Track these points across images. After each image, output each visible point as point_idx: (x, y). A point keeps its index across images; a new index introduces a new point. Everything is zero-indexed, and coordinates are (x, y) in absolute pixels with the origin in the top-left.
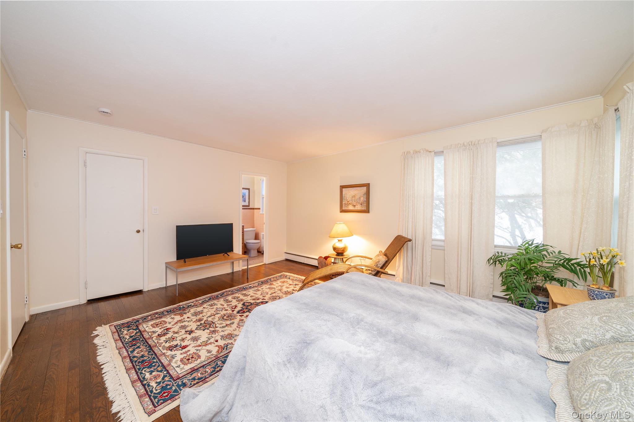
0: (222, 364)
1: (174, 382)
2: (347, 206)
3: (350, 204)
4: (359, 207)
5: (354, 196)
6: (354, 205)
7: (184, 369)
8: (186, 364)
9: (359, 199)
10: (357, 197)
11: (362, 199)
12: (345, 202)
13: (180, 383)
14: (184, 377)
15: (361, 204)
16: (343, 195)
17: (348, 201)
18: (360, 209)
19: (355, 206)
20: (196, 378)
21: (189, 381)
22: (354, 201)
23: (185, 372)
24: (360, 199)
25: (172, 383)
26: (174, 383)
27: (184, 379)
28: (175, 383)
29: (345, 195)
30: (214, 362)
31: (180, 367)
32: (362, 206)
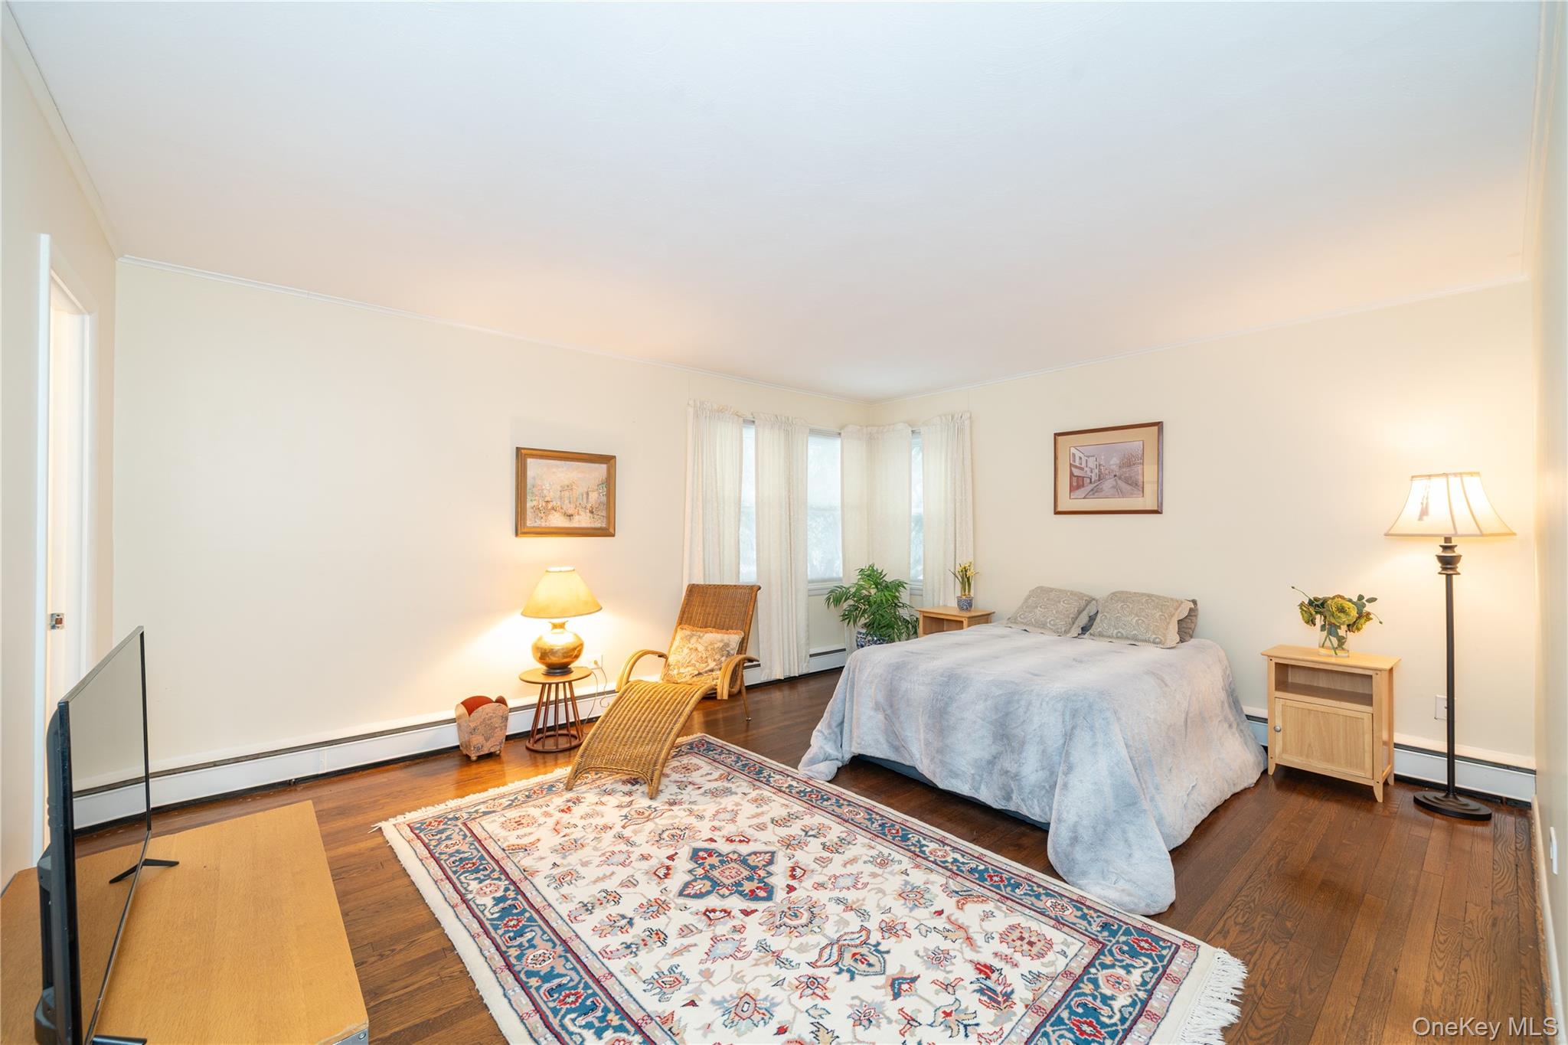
0: (1021, 888)
1: (1107, 945)
2: (542, 515)
3: (553, 508)
4: (583, 521)
5: (569, 487)
6: (570, 512)
7: (1066, 940)
8: (1050, 942)
9: (585, 496)
10: (579, 490)
11: (594, 496)
12: (535, 503)
13: (1106, 934)
14: (1086, 933)
15: (592, 512)
16: (529, 481)
17: (547, 499)
18: (589, 526)
19: (570, 516)
20: (1079, 914)
21: (1092, 922)
22: (567, 502)
23: (1075, 936)
24: (587, 498)
25: (1113, 946)
26: (1110, 944)
27: (1093, 931)
28: (1110, 941)
29: (534, 478)
30: (1021, 899)
31: (1063, 950)
32: (595, 516)
